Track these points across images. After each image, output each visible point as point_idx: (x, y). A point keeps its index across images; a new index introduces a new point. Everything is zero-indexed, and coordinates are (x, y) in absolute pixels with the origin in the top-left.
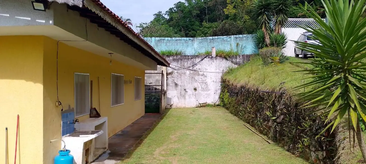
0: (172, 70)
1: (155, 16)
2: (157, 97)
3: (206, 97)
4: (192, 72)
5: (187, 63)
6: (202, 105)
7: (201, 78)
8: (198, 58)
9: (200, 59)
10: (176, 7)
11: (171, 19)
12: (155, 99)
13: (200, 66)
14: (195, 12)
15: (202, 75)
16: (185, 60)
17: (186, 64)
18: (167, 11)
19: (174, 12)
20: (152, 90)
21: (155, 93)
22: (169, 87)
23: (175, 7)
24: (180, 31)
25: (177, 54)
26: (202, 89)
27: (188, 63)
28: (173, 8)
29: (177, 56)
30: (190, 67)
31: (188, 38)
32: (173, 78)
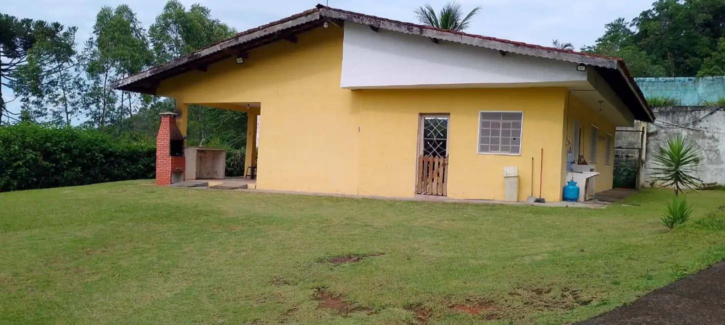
0: (656, 129)
1: (609, 28)
2: (630, 169)
3: (716, 175)
4: (691, 132)
5: (683, 118)
6: (707, 186)
7: (708, 143)
8: (704, 110)
9: (707, 113)
10: (658, 10)
11: (644, 34)
12: (625, 170)
13: (708, 123)
14: (701, 18)
15: (710, 138)
16: (681, 114)
17: (681, 119)
18: (636, 18)
19: (652, 20)
20: (621, 158)
21: (626, 162)
22: (650, 155)
23: (654, 9)
24: (664, 57)
25: (666, 104)
26: (709, 161)
27: (685, 118)
28: (649, 11)
29: (666, 107)
30: (688, 124)
31: (687, 78)
32: (658, 142)
